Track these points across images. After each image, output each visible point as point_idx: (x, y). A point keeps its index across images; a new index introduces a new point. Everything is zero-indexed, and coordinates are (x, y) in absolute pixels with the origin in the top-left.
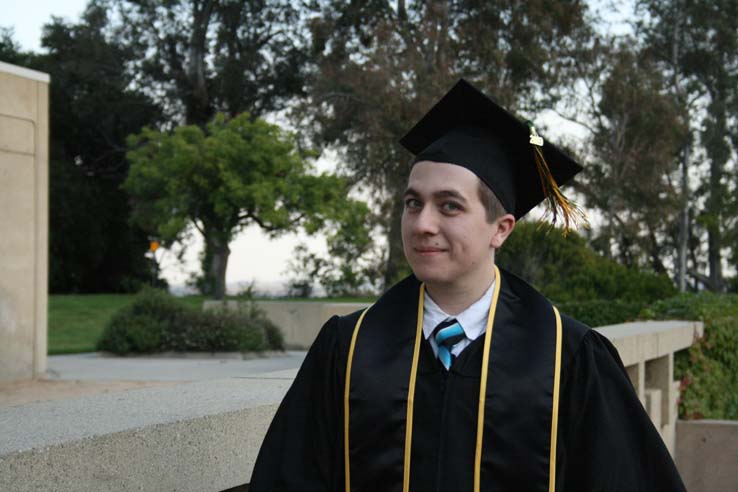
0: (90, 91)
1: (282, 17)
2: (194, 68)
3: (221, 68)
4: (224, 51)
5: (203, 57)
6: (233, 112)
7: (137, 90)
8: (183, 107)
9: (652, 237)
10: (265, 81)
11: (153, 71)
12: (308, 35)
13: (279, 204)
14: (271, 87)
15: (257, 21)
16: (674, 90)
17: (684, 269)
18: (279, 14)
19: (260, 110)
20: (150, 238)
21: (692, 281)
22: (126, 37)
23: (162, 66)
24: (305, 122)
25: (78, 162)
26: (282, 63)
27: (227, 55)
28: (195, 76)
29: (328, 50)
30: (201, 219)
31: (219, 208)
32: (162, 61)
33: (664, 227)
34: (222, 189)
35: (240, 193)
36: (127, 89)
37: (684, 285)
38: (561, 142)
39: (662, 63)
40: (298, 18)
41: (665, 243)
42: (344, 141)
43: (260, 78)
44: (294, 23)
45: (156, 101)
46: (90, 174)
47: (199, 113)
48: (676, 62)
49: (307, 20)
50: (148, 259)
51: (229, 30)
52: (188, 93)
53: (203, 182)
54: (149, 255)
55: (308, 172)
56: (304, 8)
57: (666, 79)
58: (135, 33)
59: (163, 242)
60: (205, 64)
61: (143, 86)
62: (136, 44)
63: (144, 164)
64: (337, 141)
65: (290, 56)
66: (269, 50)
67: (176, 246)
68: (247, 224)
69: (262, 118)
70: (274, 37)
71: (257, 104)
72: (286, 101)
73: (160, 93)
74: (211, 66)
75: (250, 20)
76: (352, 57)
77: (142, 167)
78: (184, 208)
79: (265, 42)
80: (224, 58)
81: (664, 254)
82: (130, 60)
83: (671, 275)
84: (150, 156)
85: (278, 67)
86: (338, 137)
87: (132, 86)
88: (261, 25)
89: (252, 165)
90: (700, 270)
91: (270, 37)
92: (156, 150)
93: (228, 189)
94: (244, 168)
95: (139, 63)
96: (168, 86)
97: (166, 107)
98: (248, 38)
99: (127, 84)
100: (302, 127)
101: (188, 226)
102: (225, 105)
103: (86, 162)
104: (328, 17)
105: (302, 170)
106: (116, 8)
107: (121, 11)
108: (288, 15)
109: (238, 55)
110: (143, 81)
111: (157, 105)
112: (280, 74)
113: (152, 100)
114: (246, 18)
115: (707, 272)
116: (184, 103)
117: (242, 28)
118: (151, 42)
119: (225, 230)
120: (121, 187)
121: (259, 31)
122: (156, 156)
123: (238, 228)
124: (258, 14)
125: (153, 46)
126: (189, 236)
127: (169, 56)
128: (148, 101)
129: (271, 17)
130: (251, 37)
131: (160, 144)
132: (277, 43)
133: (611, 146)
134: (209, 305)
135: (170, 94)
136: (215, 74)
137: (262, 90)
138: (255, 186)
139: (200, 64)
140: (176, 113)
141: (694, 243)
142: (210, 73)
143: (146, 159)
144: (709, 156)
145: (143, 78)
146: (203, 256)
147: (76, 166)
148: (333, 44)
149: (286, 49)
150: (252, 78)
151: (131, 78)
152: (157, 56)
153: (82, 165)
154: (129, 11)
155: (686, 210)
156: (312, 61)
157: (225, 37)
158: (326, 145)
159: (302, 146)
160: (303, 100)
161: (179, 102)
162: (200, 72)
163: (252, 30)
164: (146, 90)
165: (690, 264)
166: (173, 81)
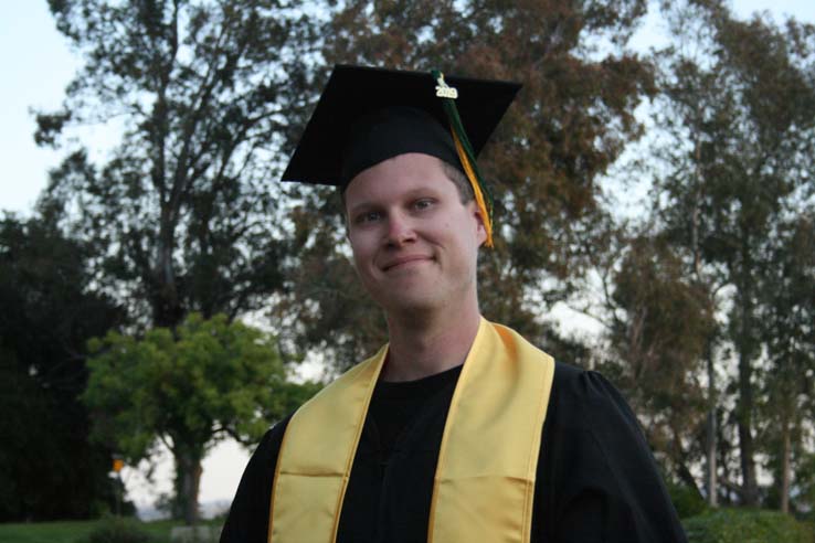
0: (46, 292)
1: (259, 207)
2: (161, 265)
3: (192, 264)
4: (195, 245)
5: (171, 252)
6: (207, 313)
7: (97, 290)
8: (150, 309)
9: (677, 442)
10: (241, 278)
11: (116, 269)
12: (290, 226)
13: (258, 414)
14: (248, 284)
15: (230, 212)
16: (694, 277)
17: (713, 478)
18: (256, 203)
19: (235, 310)
20: (115, 456)
21: (724, 492)
22: (87, 231)
23: (127, 263)
24: (287, 321)
25: (33, 372)
26: (259, 258)
27: (198, 250)
28: (163, 274)
29: (311, 242)
30: (170, 434)
31: (191, 421)
32: (127, 258)
33: (689, 431)
34: (194, 399)
35: (217, 403)
36: (86, 290)
37: (714, 495)
38: (573, 338)
39: (682, 250)
40: (276, 207)
41: (692, 447)
42: (332, 343)
43: (236, 274)
44: (272, 213)
45: (120, 302)
46: (46, 385)
47: (167, 315)
48: (696, 247)
49: (287, 209)
50: (112, 479)
51: (200, 222)
52: (155, 293)
53: (172, 392)
54: (113, 475)
55: (292, 379)
56: (283, 196)
57: (686, 265)
58: (96, 226)
59: (129, 460)
60: (175, 260)
61: (104, 285)
62: (97, 239)
63: (106, 373)
64: (324, 343)
65: (269, 250)
66: (245, 243)
67: (144, 465)
68: (223, 438)
69: (237, 318)
70: (251, 230)
71: (233, 303)
72: (265, 298)
73: (124, 293)
74: (181, 261)
75: (223, 212)
76: (338, 249)
77: (102, 376)
78: (149, 422)
79: (240, 234)
80: (195, 253)
81: (691, 460)
82: (89, 256)
83: (700, 485)
84: (112, 364)
85: (255, 262)
86: (325, 338)
87: (93, 286)
88: (236, 215)
89: (230, 371)
90: (732, 478)
91: (245, 229)
92: (119, 357)
93: (202, 399)
94: (221, 375)
95: (100, 260)
96: (134, 285)
97: (131, 309)
98: (221, 230)
99: (87, 283)
100: (285, 328)
101: (155, 443)
102: (197, 306)
103: (42, 372)
104: (310, 205)
105: (284, 377)
106: (74, 201)
107: (81, 203)
108: (265, 203)
109: (210, 250)
110: (105, 280)
111: (121, 306)
112: (258, 271)
113: (115, 300)
114: (218, 209)
115: (740, 481)
116: (151, 304)
117: (215, 219)
118: (113, 237)
119: (197, 445)
120: (79, 398)
121: (234, 222)
122: (119, 365)
123: (212, 442)
124: (233, 204)
125: (116, 241)
126: (159, 453)
127: (134, 252)
128: (111, 302)
129: (247, 207)
130: (225, 229)
131: (124, 351)
132: (253, 235)
133: (629, 341)
134: (178, 531)
135: (136, 295)
136: (184, 272)
137: (238, 288)
138: (232, 394)
139: (168, 261)
140: (141, 315)
141: (725, 447)
142: (179, 269)
143: (107, 367)
144: (737, 350)
145: (105, 276)
146: (174, 475)
147: (30, 377)
148: (318, 235)
149: (264, 241)
150: (227, 274)
151: (91, 277)
152: (121, 253)
153: (36, 376)
154: (90, 203)
155: (714, 412)
156: (294, 254)
157: (196, 231)
158: (310, 348)
159: (284, 349)
160: (284, 297)
161: (146, 303)
162: (168, 269)
163: (226, 222)
164: (108, 290)
165: (721, 471)
166: (139, 279)
